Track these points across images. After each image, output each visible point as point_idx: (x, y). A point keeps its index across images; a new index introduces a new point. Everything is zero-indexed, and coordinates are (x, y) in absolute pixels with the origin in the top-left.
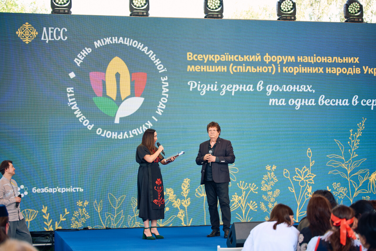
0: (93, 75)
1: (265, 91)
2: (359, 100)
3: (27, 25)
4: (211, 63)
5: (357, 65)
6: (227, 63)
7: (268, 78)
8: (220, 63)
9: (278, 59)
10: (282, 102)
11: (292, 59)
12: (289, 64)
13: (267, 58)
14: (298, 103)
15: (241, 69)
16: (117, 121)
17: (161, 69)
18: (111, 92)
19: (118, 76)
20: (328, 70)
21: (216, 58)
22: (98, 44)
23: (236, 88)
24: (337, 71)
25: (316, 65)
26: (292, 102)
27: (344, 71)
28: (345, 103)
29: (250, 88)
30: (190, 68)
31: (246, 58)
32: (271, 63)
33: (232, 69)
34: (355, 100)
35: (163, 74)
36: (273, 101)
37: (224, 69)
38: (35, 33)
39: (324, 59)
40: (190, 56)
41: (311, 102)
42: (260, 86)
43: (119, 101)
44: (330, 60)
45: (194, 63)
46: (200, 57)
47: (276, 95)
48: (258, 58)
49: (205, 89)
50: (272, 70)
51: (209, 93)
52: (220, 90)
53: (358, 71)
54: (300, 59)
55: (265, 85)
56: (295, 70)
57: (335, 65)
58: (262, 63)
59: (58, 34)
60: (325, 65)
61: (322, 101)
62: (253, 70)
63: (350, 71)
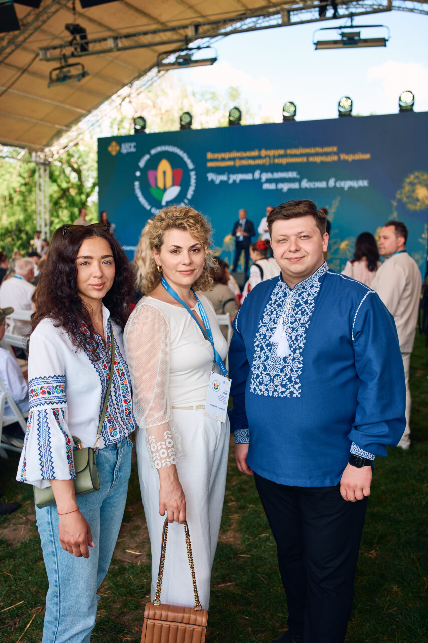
0: (150, 173)
1: (260, 179)
2: (335, 182)
3: (114, 144)
4: (223, 160)
5: (335, 153)
6: (234, 159)
7: (264, 169)
8: (230, 159)
9: (272, 153)
10: (272, 186)
11: (282, 152)
12: (280, 156)
13: (264, 153)
14: (285, 187)
15: (244, 162)
16: (163, 203)
17: (191, 166)
18: (160, 184)
19: (164, 173)
20: (311, 159)
21: (227, 155)
22: (153, 152)
23: (238, 177)
24: (318, 159)
25: (301, 155)
26: (280, 186)
27: (324, 159)
28: (322, 185)
29: (249, 177)
30: (210, 164)
31: (248, 154)
32: (266, 157)
33: (238, 163)
34: (332, 183)
35: (192, 170)
36: (266, 186)
37: (231, 163)
38: (118, 148)
39: (307, 151)
40: (209, 156)
41: (295, 186)
42: (257, 174)
43: (165, 190)
44: (312, 150)
45: (212, 160)
46: (216, 156)
47: (269, 181)
48: (255, 153)
49: (218, 179)
50: (266, 162)
51: (222, 182)
52: (229, 178)
53: (335, 158)
54: (289, 152)
55: (261, 174)
56: (284, 161)
57: (317, 154)
58: (260, 157)
59: (130, 147)
60: (308, 155)
61: (305, 184)
62: (252, 162)
63: (329, 159)
